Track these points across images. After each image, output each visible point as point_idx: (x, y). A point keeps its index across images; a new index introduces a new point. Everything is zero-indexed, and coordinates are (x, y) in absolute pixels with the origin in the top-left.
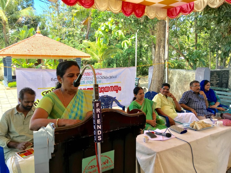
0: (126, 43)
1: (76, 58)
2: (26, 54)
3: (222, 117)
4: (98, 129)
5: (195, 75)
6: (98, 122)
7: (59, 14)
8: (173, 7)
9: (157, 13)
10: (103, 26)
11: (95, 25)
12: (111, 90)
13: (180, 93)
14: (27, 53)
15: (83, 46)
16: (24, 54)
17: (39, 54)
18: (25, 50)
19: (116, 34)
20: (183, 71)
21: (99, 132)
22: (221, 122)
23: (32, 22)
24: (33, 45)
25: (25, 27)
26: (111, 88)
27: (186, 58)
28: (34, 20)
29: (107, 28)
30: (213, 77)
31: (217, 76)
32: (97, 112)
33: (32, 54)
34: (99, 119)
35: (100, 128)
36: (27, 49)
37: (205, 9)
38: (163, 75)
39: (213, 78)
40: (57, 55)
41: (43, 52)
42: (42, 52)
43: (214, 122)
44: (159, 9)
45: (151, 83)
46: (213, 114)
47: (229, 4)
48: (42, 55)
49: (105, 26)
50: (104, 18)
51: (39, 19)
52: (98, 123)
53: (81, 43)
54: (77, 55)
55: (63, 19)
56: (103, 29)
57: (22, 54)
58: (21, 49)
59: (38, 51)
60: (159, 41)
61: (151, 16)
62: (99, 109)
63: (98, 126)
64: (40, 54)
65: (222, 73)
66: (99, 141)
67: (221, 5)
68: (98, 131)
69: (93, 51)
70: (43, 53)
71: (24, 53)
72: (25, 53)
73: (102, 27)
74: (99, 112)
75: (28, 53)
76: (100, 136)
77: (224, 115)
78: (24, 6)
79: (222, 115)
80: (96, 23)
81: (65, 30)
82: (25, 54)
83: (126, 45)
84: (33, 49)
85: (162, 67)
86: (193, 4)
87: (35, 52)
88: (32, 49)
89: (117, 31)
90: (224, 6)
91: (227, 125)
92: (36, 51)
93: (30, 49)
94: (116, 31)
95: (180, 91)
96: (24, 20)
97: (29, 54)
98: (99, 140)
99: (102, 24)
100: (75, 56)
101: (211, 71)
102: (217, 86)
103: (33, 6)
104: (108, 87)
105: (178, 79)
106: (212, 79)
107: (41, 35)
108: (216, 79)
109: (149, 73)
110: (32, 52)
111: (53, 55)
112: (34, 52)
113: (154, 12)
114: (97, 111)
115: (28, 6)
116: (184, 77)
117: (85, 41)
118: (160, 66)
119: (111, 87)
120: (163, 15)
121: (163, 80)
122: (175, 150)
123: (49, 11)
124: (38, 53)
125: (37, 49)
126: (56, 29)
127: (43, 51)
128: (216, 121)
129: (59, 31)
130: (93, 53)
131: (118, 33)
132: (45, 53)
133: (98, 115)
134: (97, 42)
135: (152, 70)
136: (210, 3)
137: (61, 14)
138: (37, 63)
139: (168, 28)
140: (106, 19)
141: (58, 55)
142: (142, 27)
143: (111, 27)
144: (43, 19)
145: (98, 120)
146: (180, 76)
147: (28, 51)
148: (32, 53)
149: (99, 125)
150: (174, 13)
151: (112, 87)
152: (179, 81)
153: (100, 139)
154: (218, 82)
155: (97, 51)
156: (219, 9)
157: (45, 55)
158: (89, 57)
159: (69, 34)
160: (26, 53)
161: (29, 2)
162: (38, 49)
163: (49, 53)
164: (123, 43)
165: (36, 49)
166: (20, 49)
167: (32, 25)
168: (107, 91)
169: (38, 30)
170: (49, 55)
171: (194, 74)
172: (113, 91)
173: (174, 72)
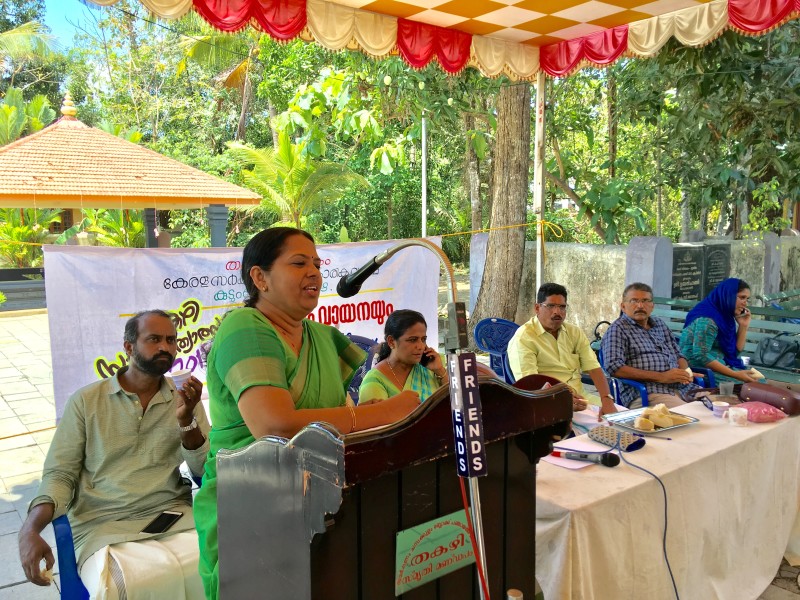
0: (388, 153)
1: (208, 206)
2: (30, 192)
3: (739, 395)
4: (471, 435)
5: (624, 263)
6: (471, 414)
7: (134, 48)
8: (559, 41)
9: (507, 57)
10: (305, 96)
11: (272, 87)
12: (361, 316)
13: (577, 322)
14: (32, 187)
15: (229, 161)
16: (22, 192)
17: (77, 193)
18: (24, 178)
19: (353, 123)
20: (584, 249)
21: (476, 447)
22: (742, 411)
23: (40, 77)
24: (51, 160)
25: (12, 95)
26: (361, 307)
27: (583, 204)
28: (45, 70)
29: (318, 104)
30: (682, 266)
31: (693, 266)
32: (467, 386)
33: (50, 192)
34: (472, 406)
35: (477, 433)
36: (30, 174)
37: (663, 48)
38: (520, 264)
39: (683, 272)
40: (140, 194)
41: (90, 185)
42: (87, 185)
43: (717, 411)
44: (512, 45)
45: (482, 289)
46: (701, 387)
47: (741, 34)
48: (88, 193)
49: (311, 96)
50: (305, 67)
51: (63, 65)
52: (471, 419)
53: (221, 152)
54: (213, 196)
55: (151, 66)
56: (305, 104)
57: (13, 192)
58: (11, 173)
59: (70, 180)
60: (506, 149)
61: (491, 68)
62: (472, 377)
63: (471, 427)
64: (81, 193)
65: (709, 253)
66: (475, 473)
67: (716, 36)
68: (473, 443)
69: (264, 179)
70: (90, 189)
71: (21, 187)
72: (25, 187)
73: (302, 99)
74: (473, 385)
75: (36, 187)
76: (479, 459)
77: (747, 389)
78: (8, 17)
79: (737, 389)
80: (274, 81)
81: (159, 104)
82: (26, 192)
83: (385, 160)
84: (53, 175)
85: (517, 235)
86: (626, 31)
87: (61, 184)
88: (49, 175)
89: (354, 115)
90: (726, 43)
91: (760, 421)
92: (63, 179)
93: (42, 175)
94: (350, 115)
95: (576, 316)
96: (10, 68)
97: (38, 192)
98: (475, 468)
99: (302, 88)
100: (205, 200)
101: (675, 249)
102: (694, 296)
103: (41, 18)
104: (353, 305)
105: (570, 276)
106: (680, 275)
107: (79, 124)
108: (690, 274)
109: (472, 257)
110: (49, 183)
111: (125, 194)
112: (56, 183)
113: (498, 54)
114: (467, 382)
115: (24, 19)
116: (588, 269)
117: (235, 145)
118: (511, 233)
119: (363, 304)
120: (525, 66)
121: (520, 280)
122: (619, 503)
123: (102, 37)
124: (72, 188)
125: (68, 175)
126: (124, 102)
127: (88, 180)
128: (726, 408)
129: (136, 109)
130: (268, 187)
131: (358, 119)
132: (98, 189)
133: (471, 394)
134: (278, 150)
135: (482, 246)
136: (680, 31)
137: (144, 50)
138: (55, 223)
139: (543, 107)
140: (312, 71)
141: (146, 195)
142: (450, 101)
143: (333, 98)
144: (79, 67)
145: (470, 410)
146: (577, 267)
147: (37, 182)
148: (48, 187)
149: (474, 423)
150: (562, 62)
151: (366, 307)
152: (572, 281)
153: (478, 466)
154: (697, 282)
155: (280, 180)
156: (710, 49)
157: (96, 194)
158: (257, 201)
159: (173, 118)
160: (29, 187)
161: (27, 5)
162: (72, 176)
163: (112, 189)
164: (378, 153)
165: (63, 175)
166: (6, 173)
167: (38, 86)
168: (350, 321)
169: (68, 107)
170: (110, 194)
171: (621, 260)
172: (368, 319)
173: (555, 252)
